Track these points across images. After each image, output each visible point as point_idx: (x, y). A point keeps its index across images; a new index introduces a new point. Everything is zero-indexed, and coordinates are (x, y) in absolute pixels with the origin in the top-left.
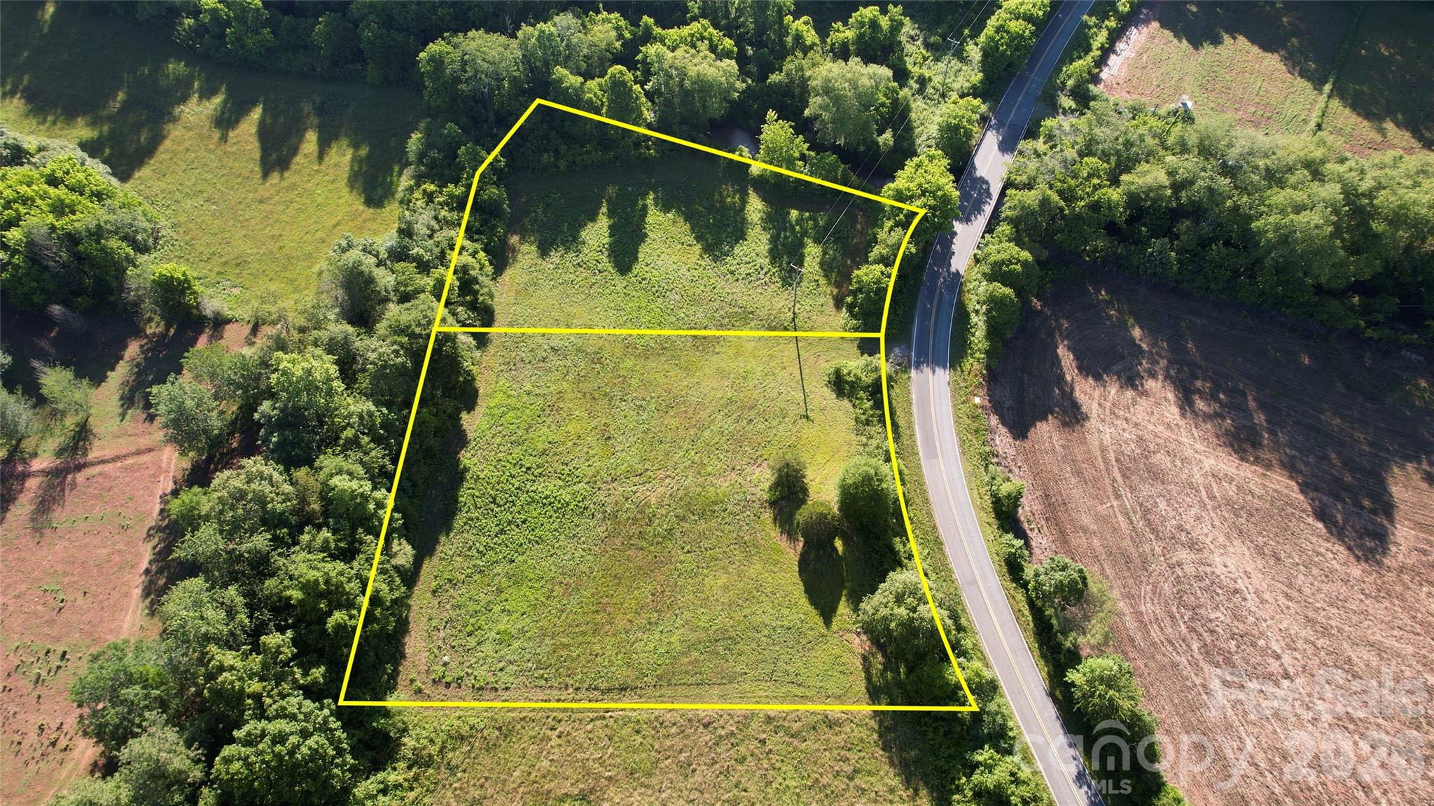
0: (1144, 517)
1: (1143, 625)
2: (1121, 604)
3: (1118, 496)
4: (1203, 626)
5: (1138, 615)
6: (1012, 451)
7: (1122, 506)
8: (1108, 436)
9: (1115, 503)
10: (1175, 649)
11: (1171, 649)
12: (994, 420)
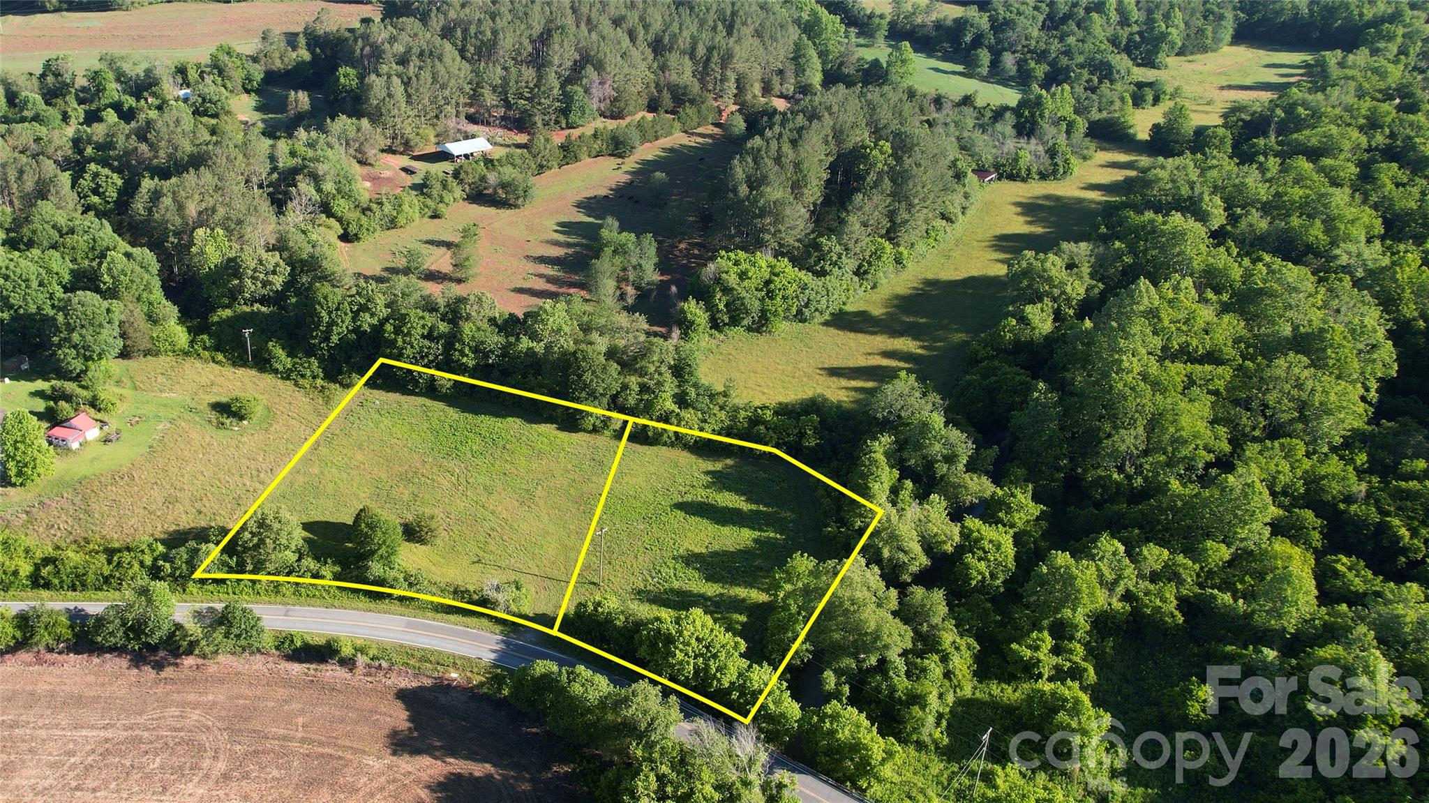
0: (272, 751)
1: (184, 704)
2: (210, 697)
3: (303, 741)
4: (155, 749)
5: (196, 706)
6: (389, 682)
7: (291, 739)
8: (371, 762)
9: (299, 735)
10: (153, 719)
11: (154, 716)
12: (428, 682)
